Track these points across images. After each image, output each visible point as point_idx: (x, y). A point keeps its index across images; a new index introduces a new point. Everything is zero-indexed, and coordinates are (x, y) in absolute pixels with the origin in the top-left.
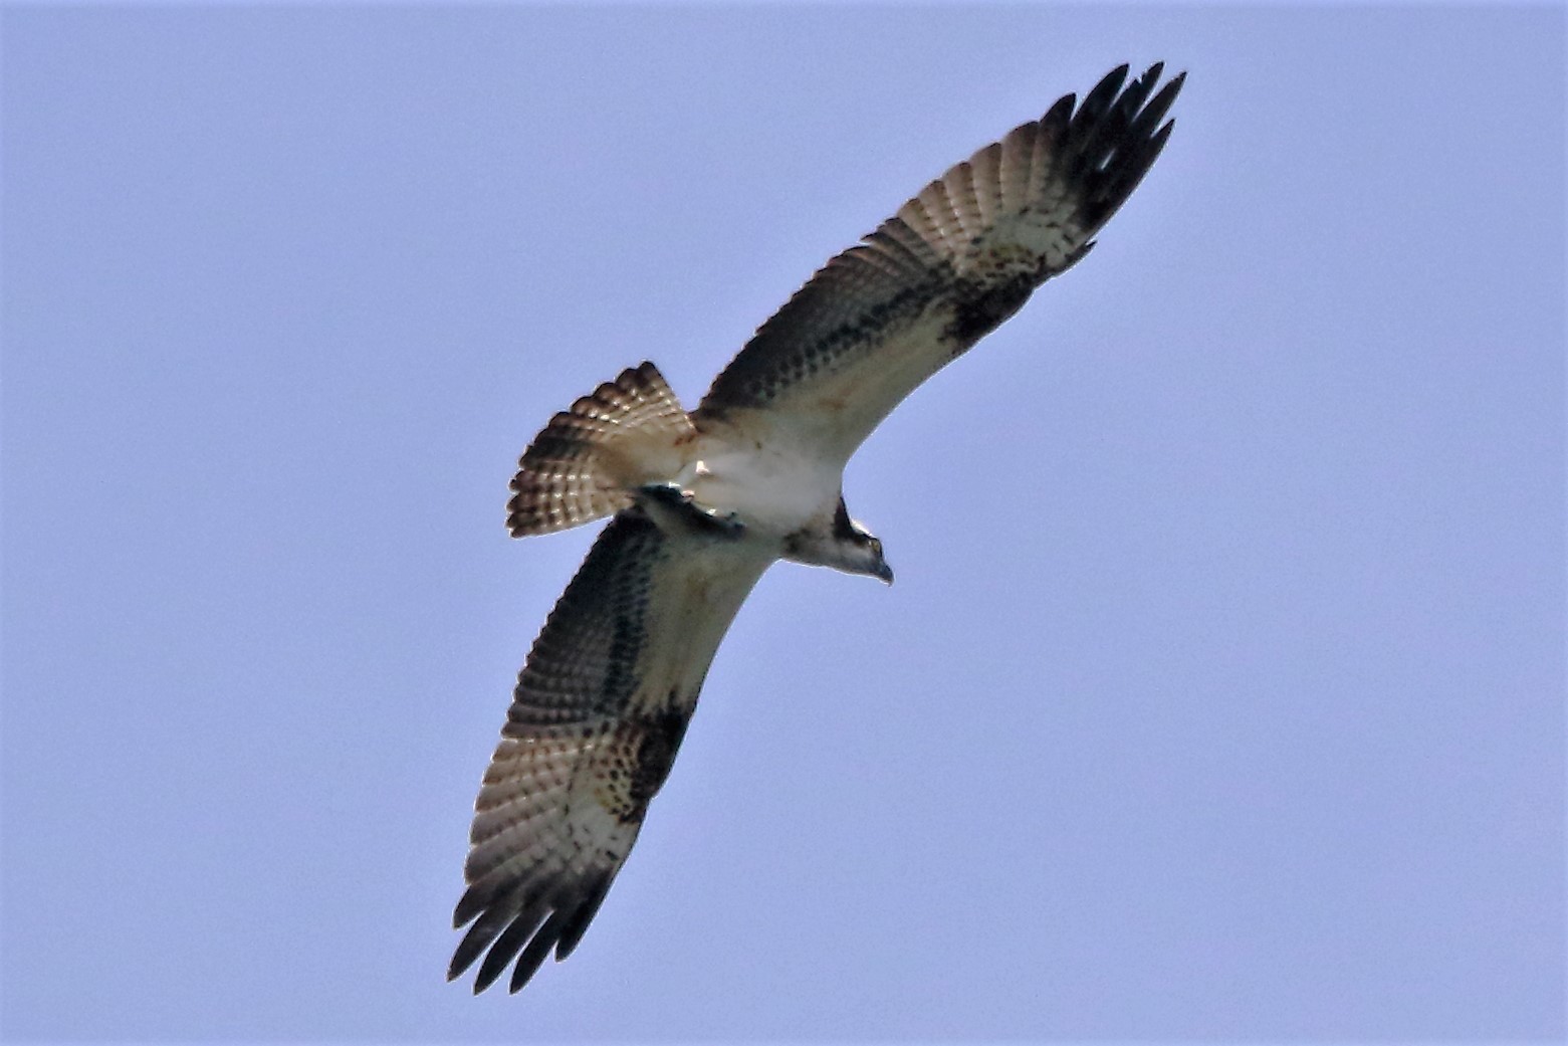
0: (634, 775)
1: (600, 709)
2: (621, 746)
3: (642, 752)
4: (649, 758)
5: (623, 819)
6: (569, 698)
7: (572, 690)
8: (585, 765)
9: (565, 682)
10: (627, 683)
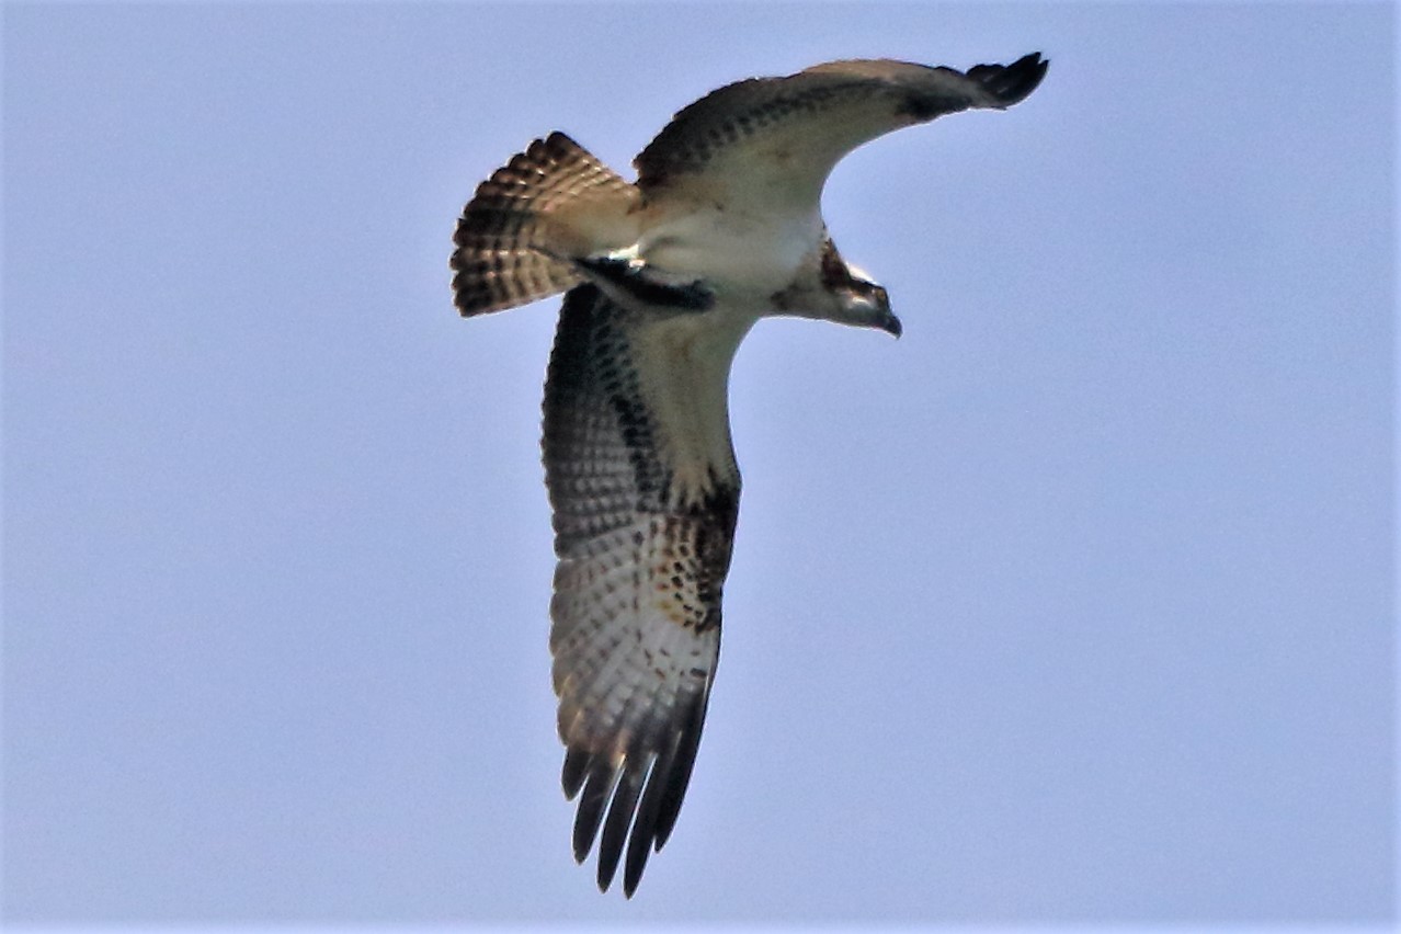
0: (699, 576)
1: (642, 508)
2: (676, 547)
3: (699, 551)
4: (707, 552)
5: (699, 629)
6: (605, 501)
7: (605, 491)
8: (645, 578)
9: (593, 483)
10: (658, 473)
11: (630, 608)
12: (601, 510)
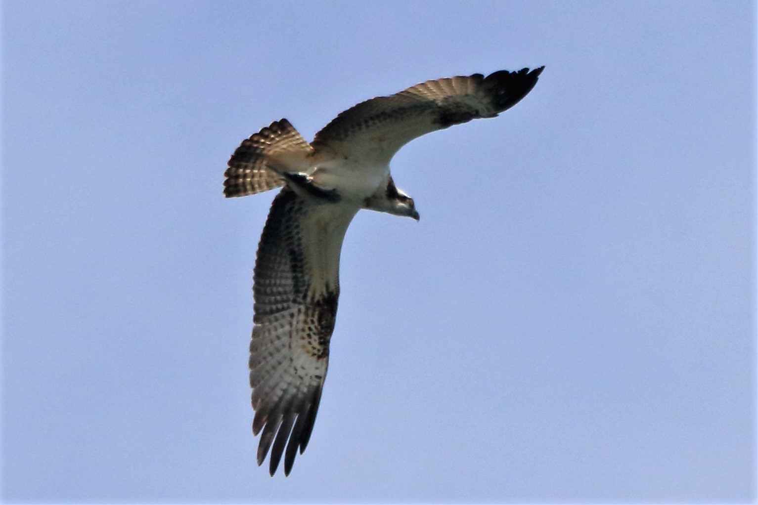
0: (319, 333)
1: (295, 301)
2: (309, 320)
3: (320, 320)
4: (324, 323)
5: (319, 357)
6: (279, 298)
7: (279, 293)
8: (294, 334)
9: (275, 290)
10: (304, 285)
11: (287, 347)
12: (277, 302)
